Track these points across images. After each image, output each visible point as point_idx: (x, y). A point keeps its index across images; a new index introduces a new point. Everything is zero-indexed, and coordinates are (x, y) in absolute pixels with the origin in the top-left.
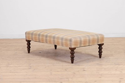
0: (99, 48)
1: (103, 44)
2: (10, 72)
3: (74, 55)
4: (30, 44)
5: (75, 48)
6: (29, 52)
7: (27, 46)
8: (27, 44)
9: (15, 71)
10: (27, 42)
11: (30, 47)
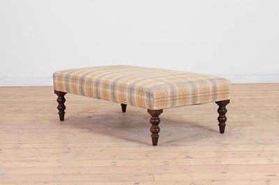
0: (219, 110)
1: (228, 102)
2: (23, 161)
3: (159, 125)
4: (64, 100)
5: (161, 111)
6: (62, 118)
7: (58, 104)
8: (58, 101)
9: (34, 159)
10: (57, 97)
11: (64, 107)
